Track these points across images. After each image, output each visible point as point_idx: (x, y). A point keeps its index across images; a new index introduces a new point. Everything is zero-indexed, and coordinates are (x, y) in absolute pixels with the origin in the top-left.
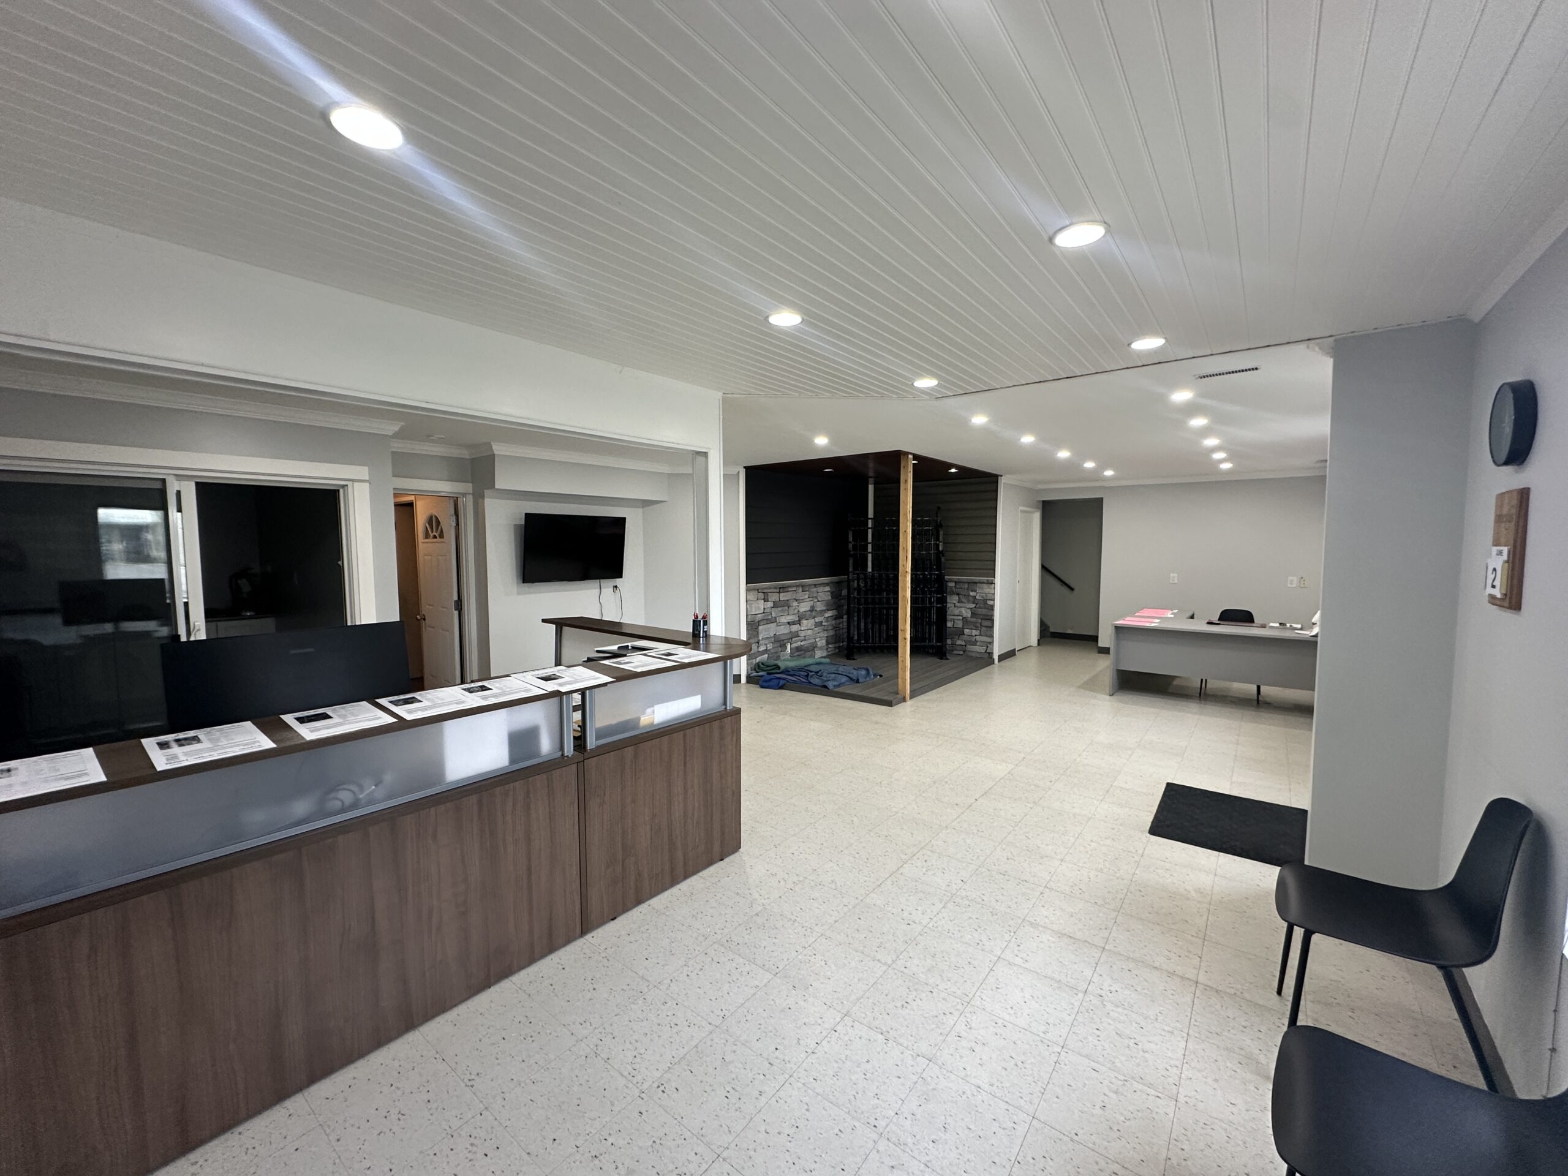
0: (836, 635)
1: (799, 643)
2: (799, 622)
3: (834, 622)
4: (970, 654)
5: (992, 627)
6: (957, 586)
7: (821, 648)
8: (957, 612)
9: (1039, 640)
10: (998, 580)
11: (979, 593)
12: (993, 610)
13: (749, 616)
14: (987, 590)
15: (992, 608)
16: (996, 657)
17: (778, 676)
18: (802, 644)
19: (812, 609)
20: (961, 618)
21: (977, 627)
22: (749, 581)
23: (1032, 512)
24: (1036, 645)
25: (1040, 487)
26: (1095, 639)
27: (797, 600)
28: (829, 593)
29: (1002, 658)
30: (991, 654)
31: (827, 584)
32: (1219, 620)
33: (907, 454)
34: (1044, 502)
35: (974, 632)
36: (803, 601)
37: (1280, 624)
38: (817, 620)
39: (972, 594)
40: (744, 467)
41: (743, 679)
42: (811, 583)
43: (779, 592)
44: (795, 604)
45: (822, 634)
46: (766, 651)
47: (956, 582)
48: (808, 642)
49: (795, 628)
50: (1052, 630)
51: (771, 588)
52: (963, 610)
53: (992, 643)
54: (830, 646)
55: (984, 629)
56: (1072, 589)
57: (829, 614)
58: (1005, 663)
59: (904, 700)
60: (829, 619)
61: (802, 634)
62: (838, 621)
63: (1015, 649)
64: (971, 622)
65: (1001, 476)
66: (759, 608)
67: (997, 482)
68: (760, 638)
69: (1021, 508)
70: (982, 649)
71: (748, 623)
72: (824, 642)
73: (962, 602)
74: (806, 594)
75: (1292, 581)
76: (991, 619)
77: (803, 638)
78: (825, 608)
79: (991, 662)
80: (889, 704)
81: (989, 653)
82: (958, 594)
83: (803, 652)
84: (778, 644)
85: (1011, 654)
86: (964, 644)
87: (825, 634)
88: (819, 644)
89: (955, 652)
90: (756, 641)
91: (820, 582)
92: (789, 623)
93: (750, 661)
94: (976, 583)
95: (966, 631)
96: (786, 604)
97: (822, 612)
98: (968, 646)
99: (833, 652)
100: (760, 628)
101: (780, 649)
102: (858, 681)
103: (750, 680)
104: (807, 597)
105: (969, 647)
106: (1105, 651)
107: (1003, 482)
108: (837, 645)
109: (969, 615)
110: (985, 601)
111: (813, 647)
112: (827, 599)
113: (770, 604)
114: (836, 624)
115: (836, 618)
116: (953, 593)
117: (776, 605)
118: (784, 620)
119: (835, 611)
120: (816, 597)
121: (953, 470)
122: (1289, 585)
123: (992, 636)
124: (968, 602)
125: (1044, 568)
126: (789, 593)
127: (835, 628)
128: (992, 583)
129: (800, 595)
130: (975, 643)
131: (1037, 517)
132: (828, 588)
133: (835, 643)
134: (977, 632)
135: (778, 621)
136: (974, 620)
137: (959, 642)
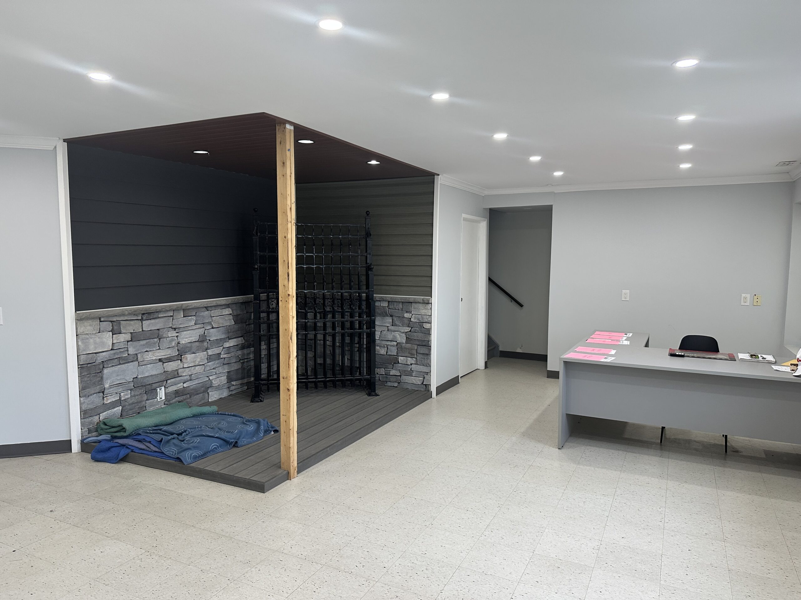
0: (243, 368)
1: (180, 386)
2: (180, 357)
3: (240, 352)
4: (405, 386)
5: (428, 355)
6: (390, 307)
7: (218, 388)
8: (390, 337)
9: (486, 363)
10: (435, 299)
11: (413, 316)
12: (429, 334)
13: (82, 357)
14: (423, 312)
15: (428, 332)
16: (433, 389)
17: (121, 441)
18: (185, 385)
19: (202, 339)
20: (395, 343)
21: (412, 354)
22: (79, 305)
23: (478, 222)
24: (483, 368)
25: (487, 192)
26: (543, 358)
27: (175, 329)
28: (231, 317)
29: (441, 389)
30: (427, 387)
31: (227, 306)
32: (681, 348)
33: (284, 122)
34: (491, 210)
35: (410, 361)
36: (186, 329)
37: (752, 356)
38: (210, 352)
39: (406, 315)
40: (65, 140)
41: (76, 447)
42: (198, 305)
43: (142, 320)
44: (173, 334)
45: (220, 370)
46: (119, 402)
47: (389, 302)
48: (196, 382)
49: (171, 366)
50: (501, 349)
51: (124, 315)
52: (397, 334)
53: (428, 373)
54: (234, 383)
55: (419, 357)
56: (521, 306)
57: (231, 343)
58: (445, 395)
59: (287, 477)
60: (232, 350)
61: (185, 373)
62: (246, 351)
63: (458, 376)
64: (405, 348)
65: (439, 175)
66: (103, 344)
67: (433, 182)
68: (107, 386)
69: (464, 215)
70: (417, 381)
71: (81, 367)
72: (224, 379)
73: (396, 325)
74: (190, 320)
75: (745, 298)
76: (427, 345)
77: (188, 377)
78: (223, 336)
79: (427, 395)
80: (260, 488)
81: (426, 385)
82: (391, 316)
83: (188, 396)
84: (143, 390)
85: (454, 382)
86: (399, 374)
87: (226, 369)
88: (215, 383)
89: (389, 384)
90: (98, 389)
91: (214, 304)
92: (160, 360)
93: (87, 420)
94: (412, 303)
95: (401, 359)
96: (157, 335)
97: (219, 342)
98: (403, 377)
99: (240, 390)
100: (105, 371)
101: (145, 397)
102: (235, 445)
103: (85, 446)
104: (193, 323)
105: (405, 379)
106: (554, 375)
107: (440, 182)
108: (245, 381)
109: (404, 341)
110: (421, 324)
111: (206, 388)
112: (228, 324)
113: (123, 337)
114: (243, 355)
115: (243, 347)
116: (384, 314)
117: (134, 337)
118: (150, 356)
119: (240, 339)
120: (210, 323)
121: (374, 162)
122: (743, 304)
123: (429, 365)
124: (403, 325)
125: (491, 281)
126: (157, 320)
127: (241, 360)
128: (428, 303)
129: (180, 320)
130: (410, 373)
131: (483, 228)
132: (228, 311)
133: (243, 378)
134: (413, 361)
135: (140, 359)
136: (409, 346)
137: (393, 372)
